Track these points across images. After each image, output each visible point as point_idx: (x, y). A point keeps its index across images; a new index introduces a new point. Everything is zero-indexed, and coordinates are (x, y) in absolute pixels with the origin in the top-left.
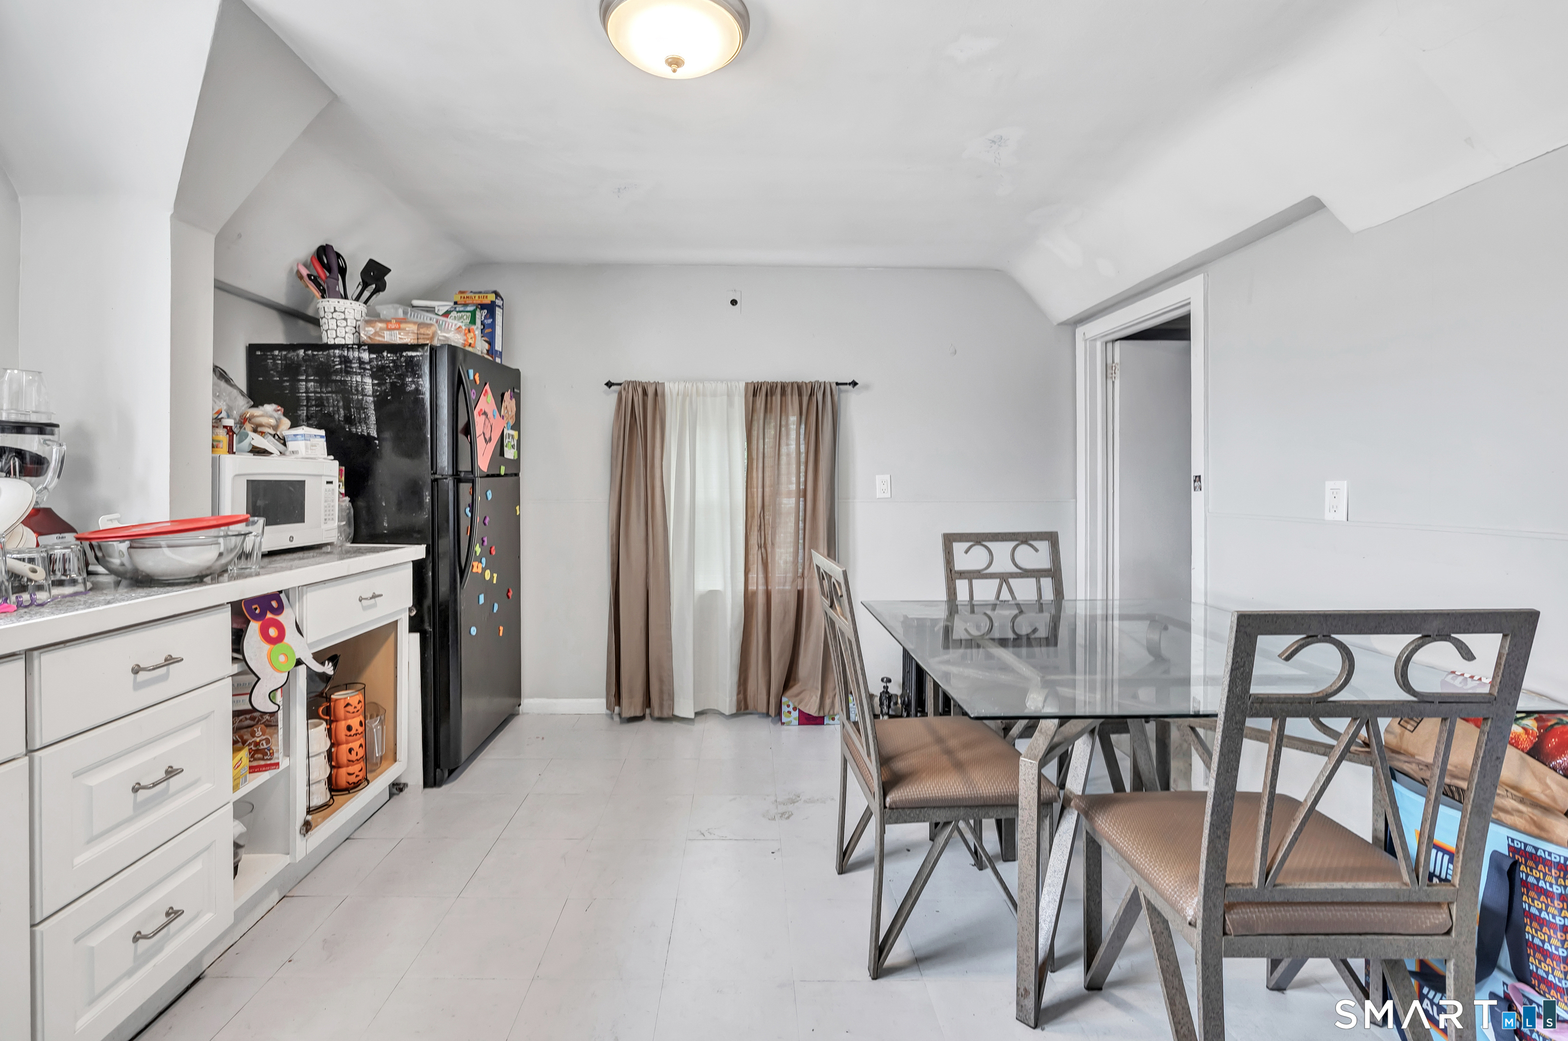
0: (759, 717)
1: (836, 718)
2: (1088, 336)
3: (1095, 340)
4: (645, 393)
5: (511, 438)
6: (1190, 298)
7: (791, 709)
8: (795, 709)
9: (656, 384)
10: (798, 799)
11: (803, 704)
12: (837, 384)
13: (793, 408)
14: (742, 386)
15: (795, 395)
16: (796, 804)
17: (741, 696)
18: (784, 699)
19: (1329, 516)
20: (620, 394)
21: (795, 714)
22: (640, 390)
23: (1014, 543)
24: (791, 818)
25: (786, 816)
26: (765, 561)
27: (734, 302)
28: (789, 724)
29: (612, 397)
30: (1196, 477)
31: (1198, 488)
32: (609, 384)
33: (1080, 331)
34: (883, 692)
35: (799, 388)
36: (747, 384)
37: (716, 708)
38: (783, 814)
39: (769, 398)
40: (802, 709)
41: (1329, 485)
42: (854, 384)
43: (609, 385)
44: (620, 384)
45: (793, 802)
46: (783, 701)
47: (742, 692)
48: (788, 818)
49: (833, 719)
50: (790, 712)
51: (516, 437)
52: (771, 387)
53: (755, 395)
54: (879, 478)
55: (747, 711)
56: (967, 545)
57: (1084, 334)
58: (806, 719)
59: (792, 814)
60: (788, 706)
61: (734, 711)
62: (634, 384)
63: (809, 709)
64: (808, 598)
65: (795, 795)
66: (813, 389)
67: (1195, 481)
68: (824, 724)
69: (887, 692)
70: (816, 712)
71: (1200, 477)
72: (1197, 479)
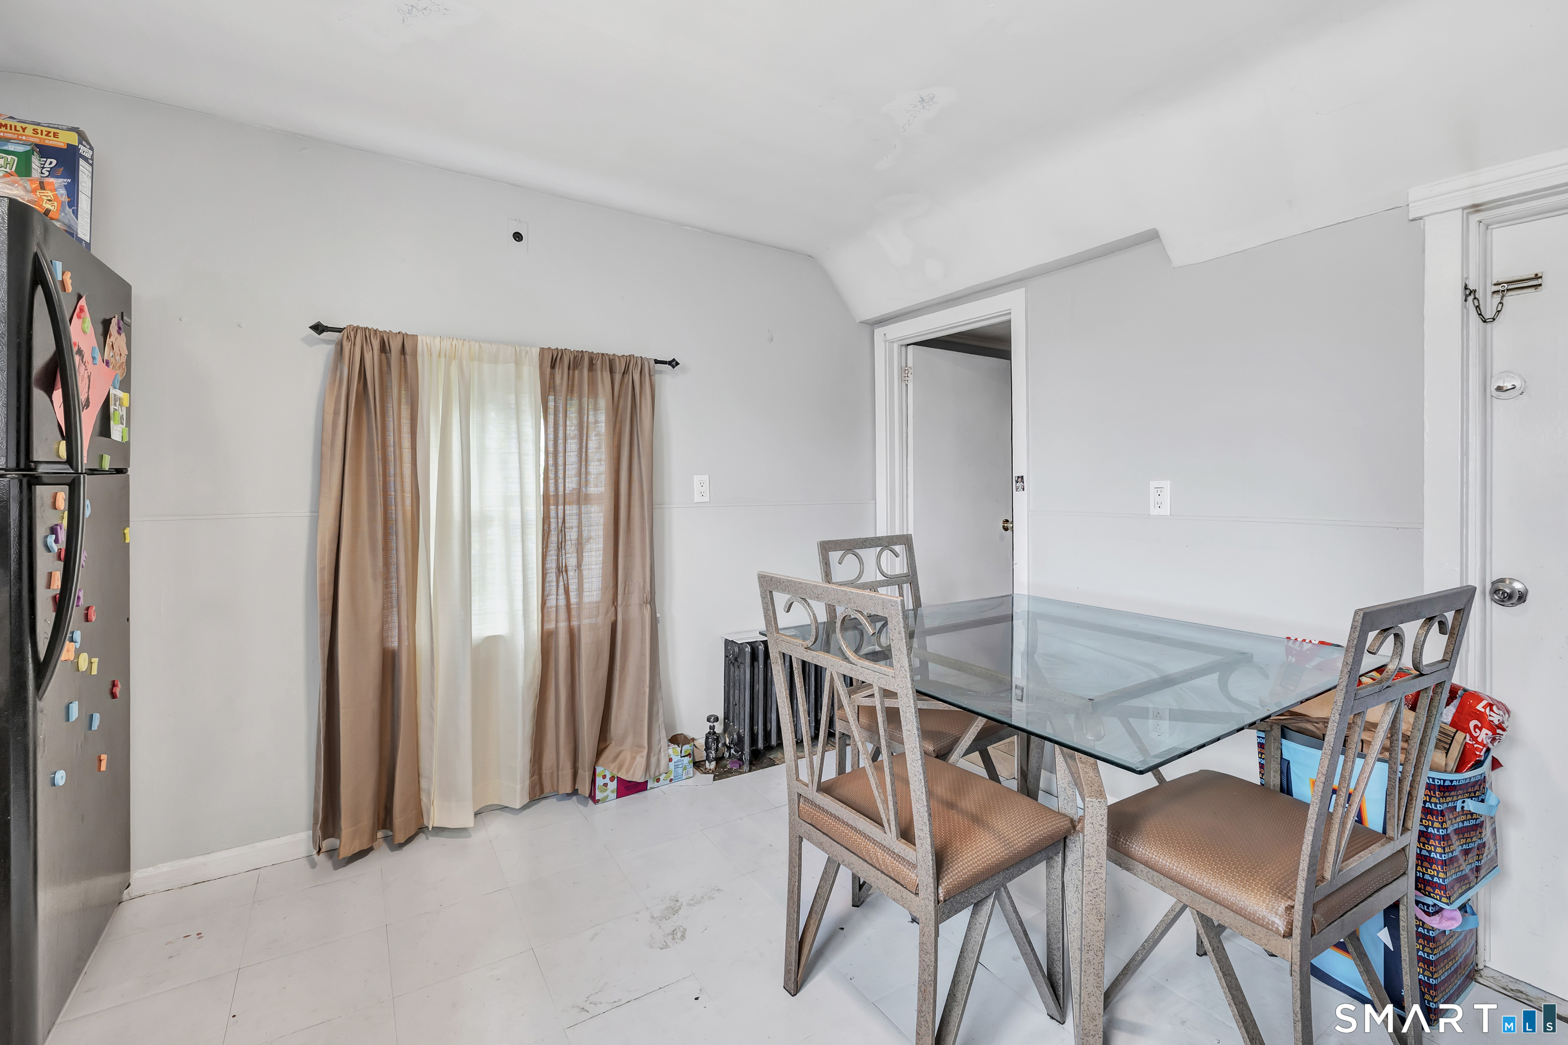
0: (559, 800)
1: (662, 778)
2: (889, 337)
3: (893, 342)
4: (384, 348)
5: (118, 403)
6: (1010, 309)
7: (607, 780)
8: (612, 779)
9: (404, 336)
10: (678, 904)
11: (624, 770)
12: (657, 362)
13: (604, 387)
14: (535, 352)
15: (606, 370)
16: (680, 912)
17: (536, 777)
18: (599, 770)
19: (1154, 511)
20: (340, 346)
21: (613, 785)
22: (376, 344)
23: (879, 549)
24: (687, 935)
25: (679, 935)
26: (566, 589)
27: (518, 237)
28: (604, 800)
29: (324, 348)
30: (1018, 477)
31: (1020, 488)
32: (318, 328)
33: (879, 332)
34: (709, 733)
35: (611, 362)
36: (542, 350)
37: (497, 803)
38: (673, 933)
39: (571, 371)
40: (624, 777)
41: (1153, 484)
42: (673, 363)
43: (320, 329)
44: (339, 330)
45: (674, 910)
46: (598, 772)
47: (537, 772)
48: (683, 937)
49: (658, 780)
50: (606, 785)
51: (126, 404)
52: (575, 358)
53: (553, 367)
54: (697, 479)
55: (543, 796)
56: (839, 553)
57: (885, 335)
58: (627, 788)
59: (685, 930)
60: (604, 777)
61: (527, 800)
62: (367, 333)
63: (633, 775)
64: (623, 632)
65: (671, 900)
66: (629, 362)
67: (1017, 482)
68: (646, 790)
69: (714, 733)
70: (642, 777)
71: (1022, 477)
72: (1020, 479)
